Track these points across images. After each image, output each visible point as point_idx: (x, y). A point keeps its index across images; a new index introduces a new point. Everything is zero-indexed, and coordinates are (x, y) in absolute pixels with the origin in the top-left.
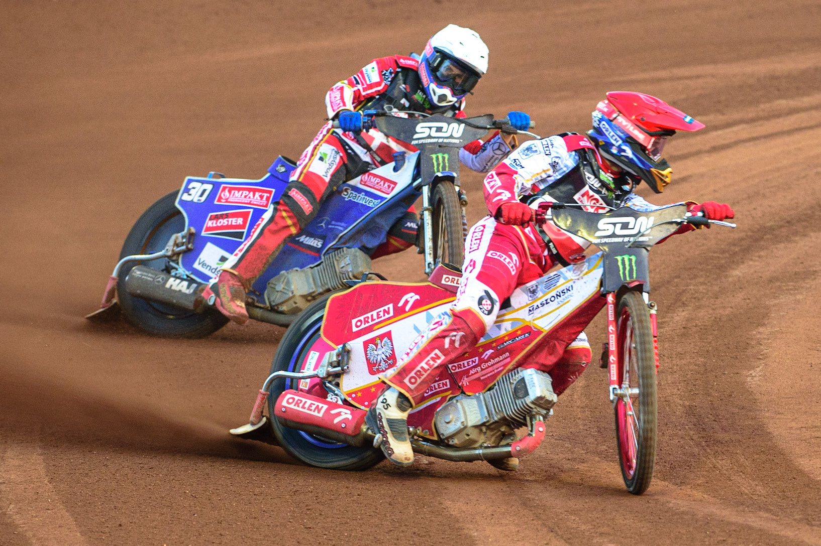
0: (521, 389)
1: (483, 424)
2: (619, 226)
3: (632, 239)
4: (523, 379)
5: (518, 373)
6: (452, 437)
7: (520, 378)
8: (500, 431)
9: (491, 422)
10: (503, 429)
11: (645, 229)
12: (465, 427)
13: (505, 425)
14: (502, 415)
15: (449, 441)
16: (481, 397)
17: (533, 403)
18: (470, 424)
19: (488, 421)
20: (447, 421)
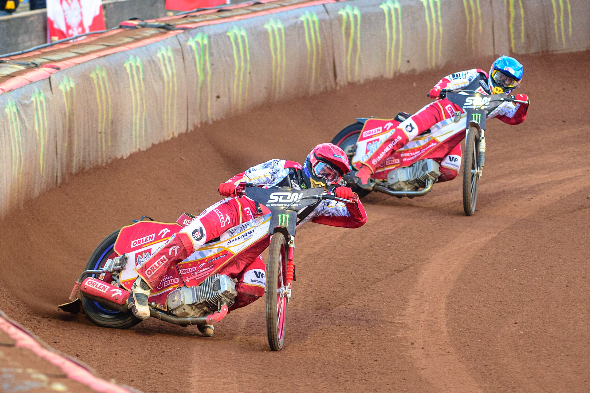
0: (217, 285)
1: (193, 304)
2: (281, 197)
3: (288, 205)
4: (219, 280)
5: (217, 276)
6: (175, 309)
7: (217, 279)
8: (203, 309)
9: (198, 303)
10: (205, 308)
11: (296, 200)
12: (183, 305)
13: (206, 306)
14: (204, 300)
15: (173, 312)
16: (195, 288)
17: (222, 294)
18: (186, 303)
19: (196, 303)
20: (173, 300)
